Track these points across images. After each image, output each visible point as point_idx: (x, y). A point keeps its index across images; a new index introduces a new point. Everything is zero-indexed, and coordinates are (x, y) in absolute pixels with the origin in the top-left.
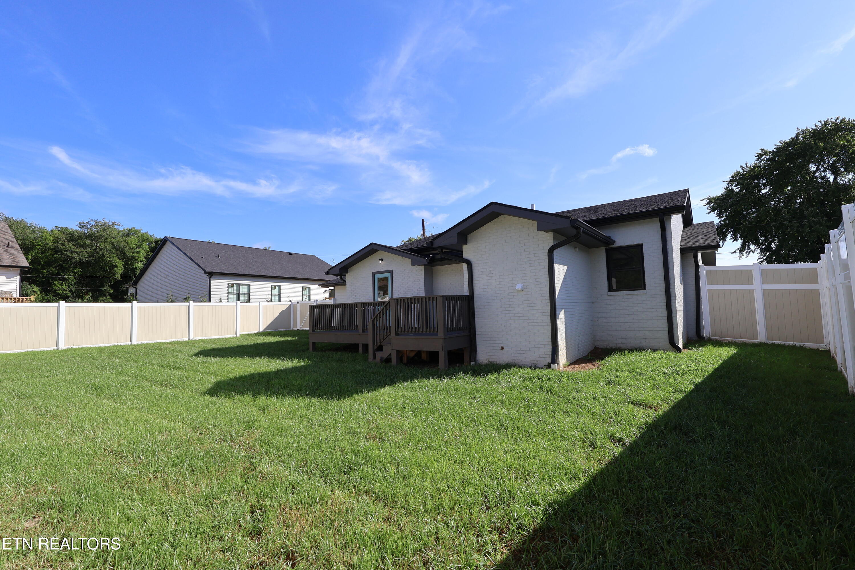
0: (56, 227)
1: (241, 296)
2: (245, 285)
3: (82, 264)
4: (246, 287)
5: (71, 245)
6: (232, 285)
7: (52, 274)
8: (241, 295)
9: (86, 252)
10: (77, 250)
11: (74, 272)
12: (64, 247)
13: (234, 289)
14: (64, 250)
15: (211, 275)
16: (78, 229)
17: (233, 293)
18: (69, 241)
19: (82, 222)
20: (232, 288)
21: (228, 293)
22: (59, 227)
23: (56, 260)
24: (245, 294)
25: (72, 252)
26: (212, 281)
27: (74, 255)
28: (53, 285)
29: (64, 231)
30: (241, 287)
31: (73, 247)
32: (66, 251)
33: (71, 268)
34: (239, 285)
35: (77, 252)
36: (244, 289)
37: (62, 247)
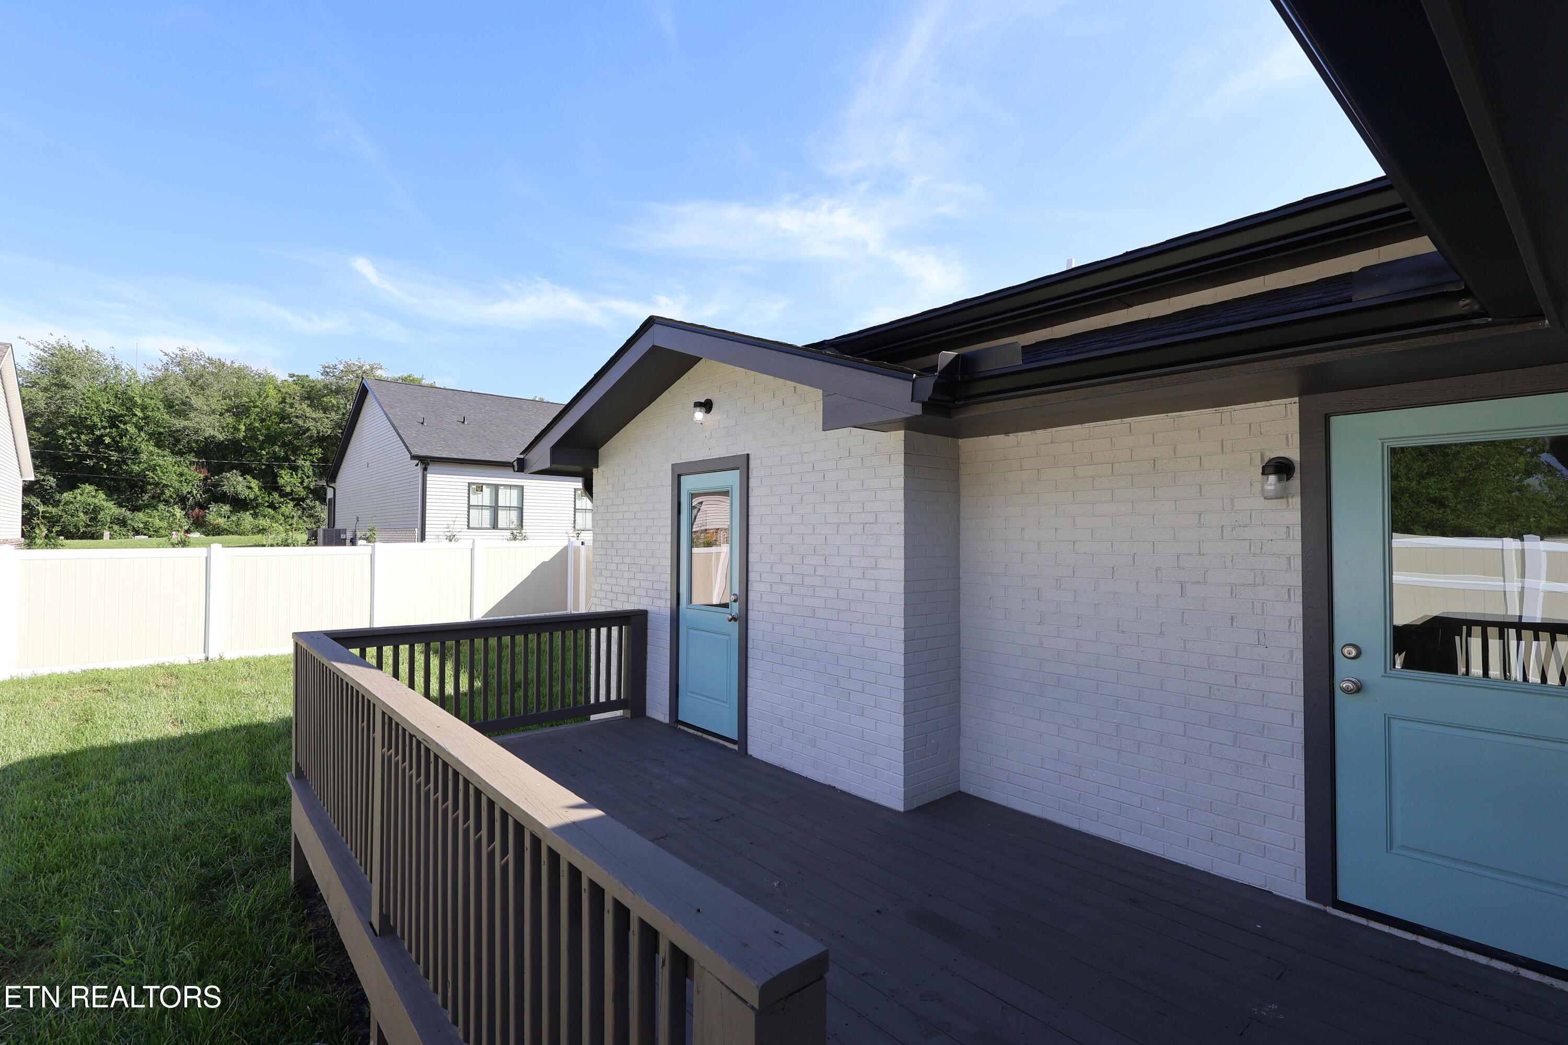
0: (292, 376)
1: (501, 514)
2: (511, 487)
3: (321, 440)
4: (515, 493)
5: (305, 406)
6: (480, 488)
7: (277, 458)
8: (500, 512)
9: (327, 418)
10: (314, 415)
11: (311, 455)
12: (293, 410)
13: (485, 497)
14: (293, 414)
15: (425, 462)
16: (320, 377)
17: (482, 507)
18: (303, 399)
19: (327, 365)
20: (480, 496)
21: (469, 506)
22: (294, 376)
23: (283, 433)
24: (510, 508)
25: (305, 417)
26: (430, 477)
27: (310, 424)
28: (278, 476)
29: (300, 380)
30: (501, 492)
31: (308, 410)
32: (297, 417)
33: (306, 446)
34: (496, 487)
35: (314, 419)
36: (507, 498)
37: (289, 409)
